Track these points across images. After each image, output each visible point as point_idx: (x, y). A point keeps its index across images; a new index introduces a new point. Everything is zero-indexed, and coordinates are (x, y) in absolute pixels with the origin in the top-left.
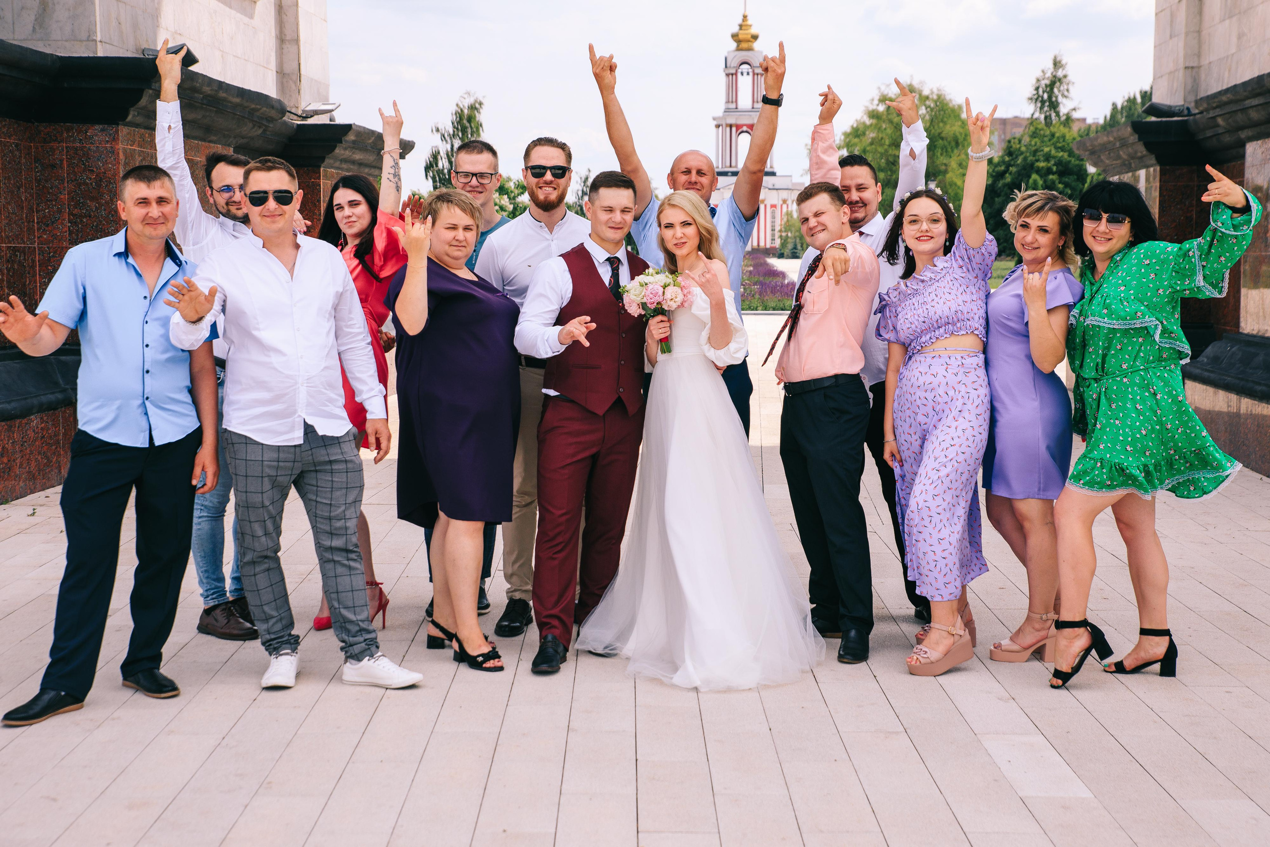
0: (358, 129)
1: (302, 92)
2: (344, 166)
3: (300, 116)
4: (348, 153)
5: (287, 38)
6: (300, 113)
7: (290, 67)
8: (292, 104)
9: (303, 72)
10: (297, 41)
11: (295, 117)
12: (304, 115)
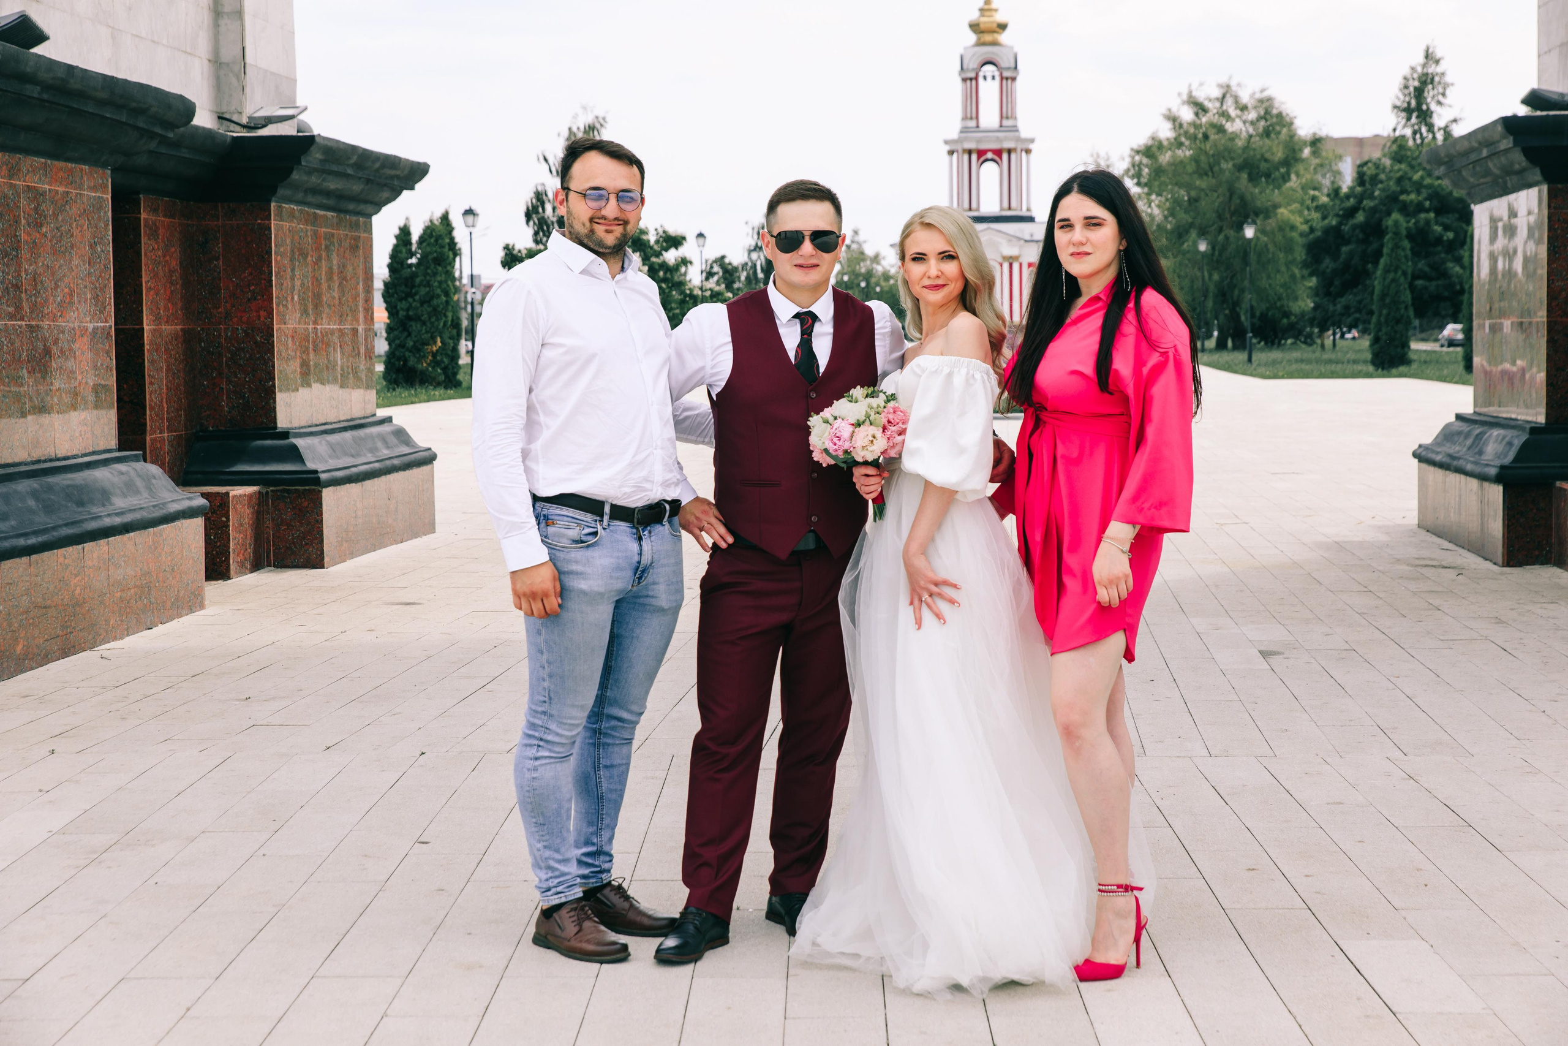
0: (326, 142)
1: (248, 90)
2: (310, 199)
3: (244, 126)
4: (314, 179)
5: (226, 10)
6: (245, 121)
7: (229, 53)
8: (233, 109)
9: (249, 59)
10: (239, 14)
11: (238, 128)
12: (252, 125)
